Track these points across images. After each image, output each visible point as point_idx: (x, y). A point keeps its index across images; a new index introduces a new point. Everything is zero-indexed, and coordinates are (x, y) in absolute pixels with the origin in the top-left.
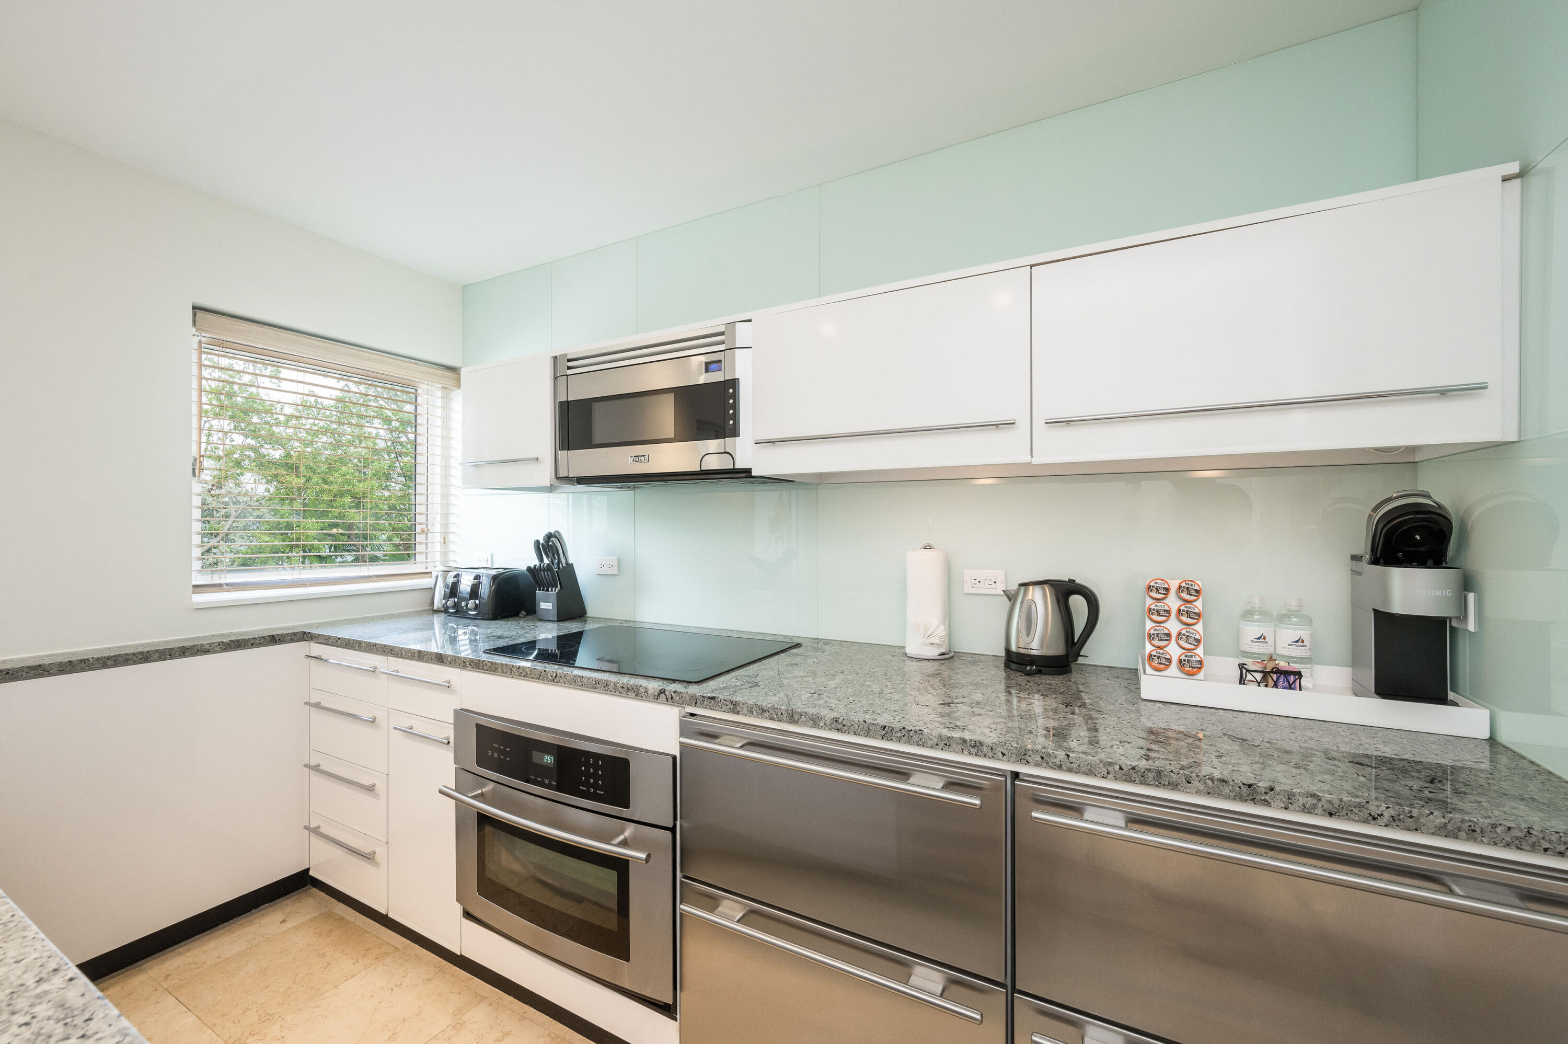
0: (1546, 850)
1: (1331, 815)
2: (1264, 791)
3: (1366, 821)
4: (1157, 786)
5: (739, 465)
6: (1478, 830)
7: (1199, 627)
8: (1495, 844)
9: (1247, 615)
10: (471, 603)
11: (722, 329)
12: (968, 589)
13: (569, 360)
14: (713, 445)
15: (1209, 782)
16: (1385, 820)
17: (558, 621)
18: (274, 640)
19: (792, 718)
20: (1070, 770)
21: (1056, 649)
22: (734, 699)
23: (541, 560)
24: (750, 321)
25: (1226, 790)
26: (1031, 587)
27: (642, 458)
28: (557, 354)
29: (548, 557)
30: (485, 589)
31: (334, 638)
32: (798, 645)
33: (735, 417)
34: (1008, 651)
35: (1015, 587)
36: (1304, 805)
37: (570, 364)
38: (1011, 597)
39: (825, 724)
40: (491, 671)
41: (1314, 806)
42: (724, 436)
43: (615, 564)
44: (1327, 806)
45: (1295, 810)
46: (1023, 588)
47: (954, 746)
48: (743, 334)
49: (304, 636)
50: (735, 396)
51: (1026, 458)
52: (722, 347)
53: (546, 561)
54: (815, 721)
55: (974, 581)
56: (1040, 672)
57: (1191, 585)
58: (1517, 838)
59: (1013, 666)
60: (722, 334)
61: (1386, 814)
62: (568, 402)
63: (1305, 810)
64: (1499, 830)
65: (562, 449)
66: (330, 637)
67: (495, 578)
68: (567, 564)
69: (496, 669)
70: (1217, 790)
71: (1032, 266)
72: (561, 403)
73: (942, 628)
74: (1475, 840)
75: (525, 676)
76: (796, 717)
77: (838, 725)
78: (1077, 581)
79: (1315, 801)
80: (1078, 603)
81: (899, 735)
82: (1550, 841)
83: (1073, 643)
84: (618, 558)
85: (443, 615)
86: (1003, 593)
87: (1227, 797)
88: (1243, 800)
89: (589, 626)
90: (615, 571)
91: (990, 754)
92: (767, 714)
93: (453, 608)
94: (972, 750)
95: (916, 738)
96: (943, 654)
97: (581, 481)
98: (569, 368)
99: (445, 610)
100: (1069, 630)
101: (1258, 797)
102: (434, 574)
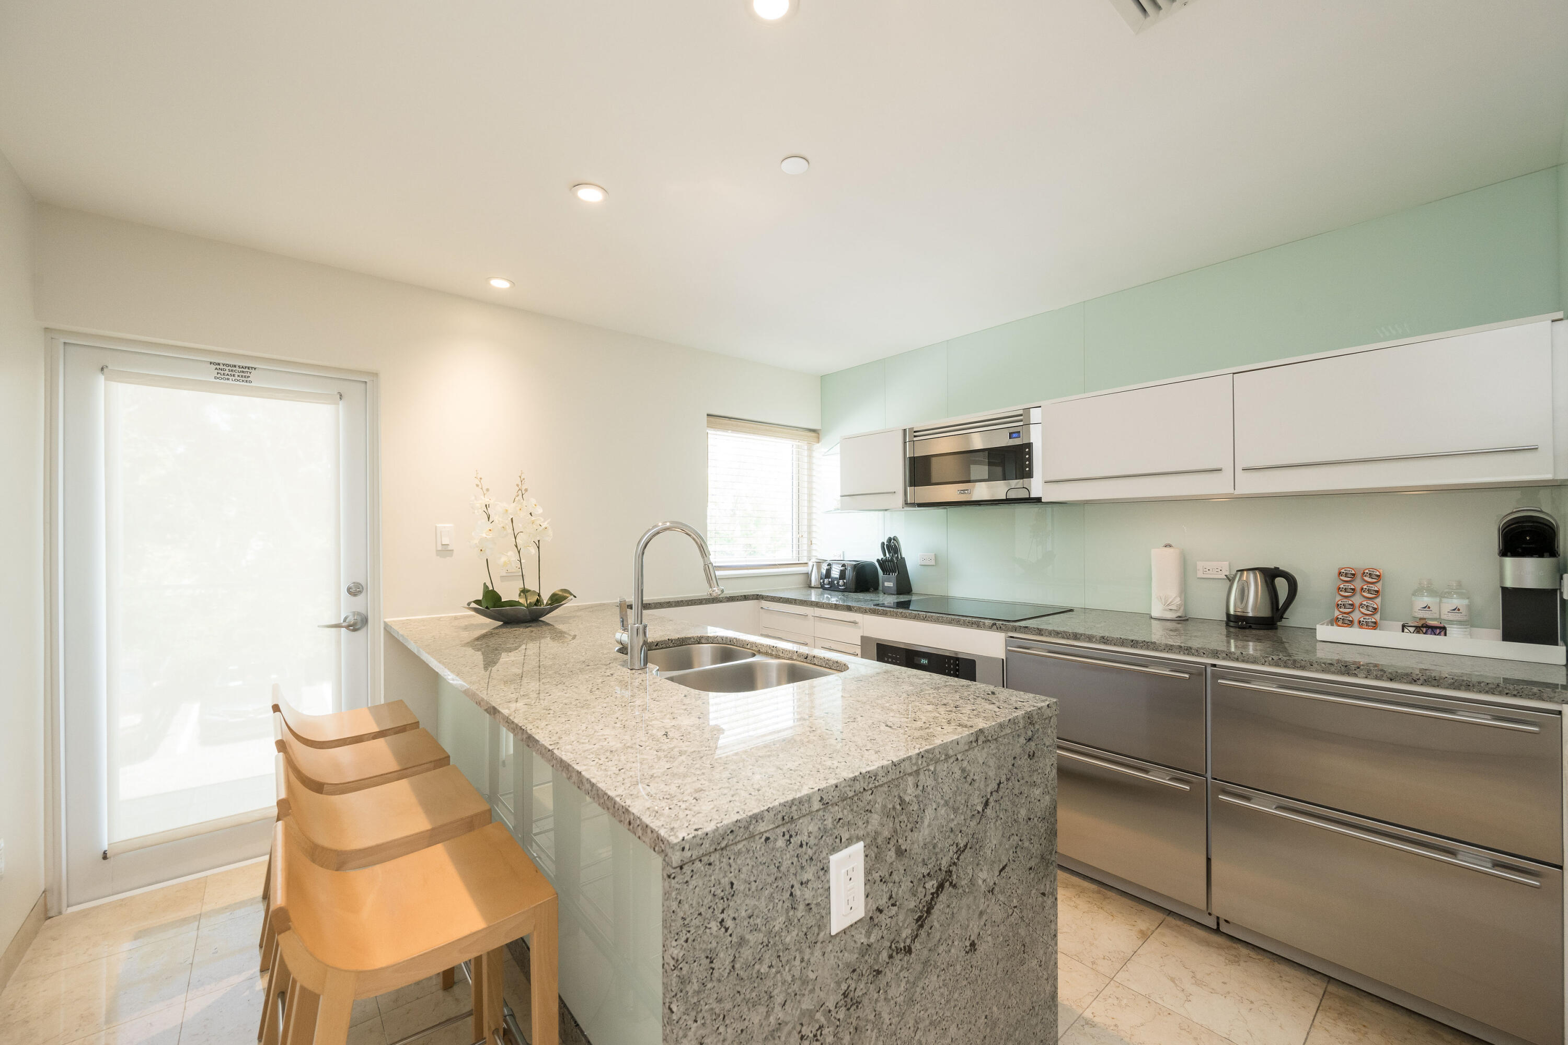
0: (1507, 694)
1: (1391, 680)
2: (1354, 669)
3: (1410, 683)
4: (1294, 668)
5: (1033, 496)
6: (1471, 685)
7: (1378, 600)
8: (1480, 692)
9: (1418, 592)
10: (841, 582)
11: (1021, 412)
12: (1200, 574)
13: (915, 432)
14: (1014, 483)
15: (1323, 665)
16: (1421, 682)
17: (897, 594)
18: (746, 598)
19: (1076, 637)
20: (1243, 661)
21: (1265, 612)
22: (1039, 627)
23: (885, 555)
24: (1040, 407)
25: (1333, 669)
26: (1245, 572)
27: (966, 492)
28: (907, 427)
29: (889, 552)
30: (849, 573)
31: (778, 597)
32: (1071, 610)
33: (1030, 466)
34: (1228, 615)
35: (1234, 572)
36: (1376, 675)
37: (916, 434)
38: (1231, 580)
39: (1096, 640)
40: (884, 614)
41: (1382, 676)
42: (1022, 478)
43: (933, 558)
44: (1389, 676)
45: (1371, 679)
46: (1239, 573)
47: (1174, 649)
48: (1035, 415)
49: (758, 597)
50: (1030, 453)
51: (1232, 491)
52: (1021, 423)
53: (888, 555)
54: (1090, 638)
55: (1205, 570)
56: (1250, 627)
57: (1373, 572)
58: (1492, 688)
59: (1232, 624)
60: (1021, 415)
61: (1421, 678)
62: (914, 457)
63: (1377, 678)
64: (1482, 685)
65: (911, 486)
66: (775, 597)
67: (855, 566)
68: (901, 558)
69: (886, 613)
70: (1327, 669)
71: (1234, 374)
72: (910, 458)
73: (1178, 599)
74: (1470, 690)
75: (905, 617)
76: (1078, 636)
77: (1104, 640)
78: (1280, 568)
79: (1382, 673)
80: (1282, 585)
81: (1141, 645)
82: (1509, 689)
83: (1277, 609)
84: (935, 555)
85: (821, 590)
86: (1225, 578)
87: (1333, 673)
88: (1342, 674)
89: (914, 598)
90: (933, 563)
91: (1196, 654)
92: (1060, 635)
93: (829, 584)
94: (1185, 652)
95: (1152, 646)
96: (1180, 617)
97: (920, 505)
98: (915, 436)
99: (822, 587)
100: (1274, 600)
101: (1351, 672)
102: (810, 564)
